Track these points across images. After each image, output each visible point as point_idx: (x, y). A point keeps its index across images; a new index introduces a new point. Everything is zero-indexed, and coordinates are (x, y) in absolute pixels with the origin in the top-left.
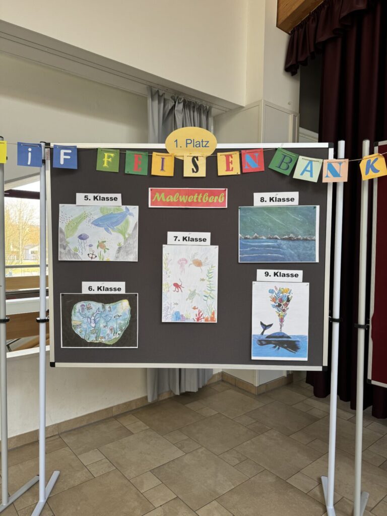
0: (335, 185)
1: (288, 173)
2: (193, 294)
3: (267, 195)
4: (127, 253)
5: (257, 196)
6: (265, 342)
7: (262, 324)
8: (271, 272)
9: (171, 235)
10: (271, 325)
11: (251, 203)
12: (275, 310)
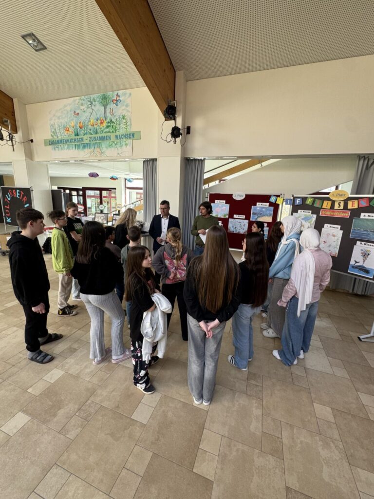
2: (330, 246)
3: (367, 214)
5: (363, 214)
6: (354, 267)
7: (355, 261)
8: (363, 243)
9: (326, 225)
10: (359, 262)
11: (359, 216)
12: (362, 257)
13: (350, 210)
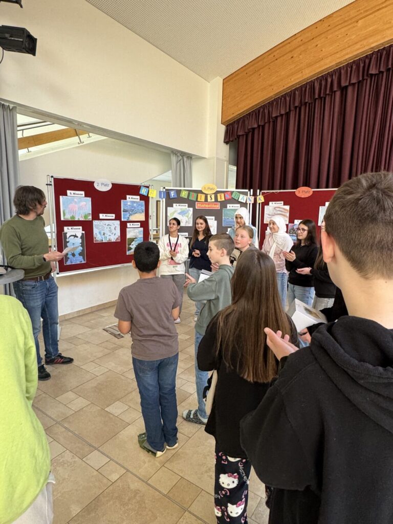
0: (250, 204)
1: (237, 199)
3: (231, 205)
4: (189, 223)
5: (228, 205)
11: (226, 207)
13: (220, 202)
